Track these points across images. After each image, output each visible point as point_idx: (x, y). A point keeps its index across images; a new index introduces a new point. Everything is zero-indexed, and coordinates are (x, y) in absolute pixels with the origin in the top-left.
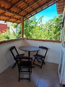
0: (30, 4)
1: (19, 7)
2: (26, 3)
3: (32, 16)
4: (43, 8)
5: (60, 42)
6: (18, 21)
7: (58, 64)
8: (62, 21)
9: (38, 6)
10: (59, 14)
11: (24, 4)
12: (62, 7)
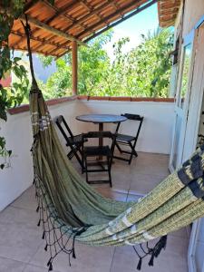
0: (96, 7)
1: (71, 16)
2: (89, 5)
3: (95, 35)
4: (126, 15)
5: (172, 100)
6: (61, 51)
7: (168, 155)
8: (173, 49)
9: (114, 11)
10: (163, 26)
11: (83, 8)
12: (172, 9)
